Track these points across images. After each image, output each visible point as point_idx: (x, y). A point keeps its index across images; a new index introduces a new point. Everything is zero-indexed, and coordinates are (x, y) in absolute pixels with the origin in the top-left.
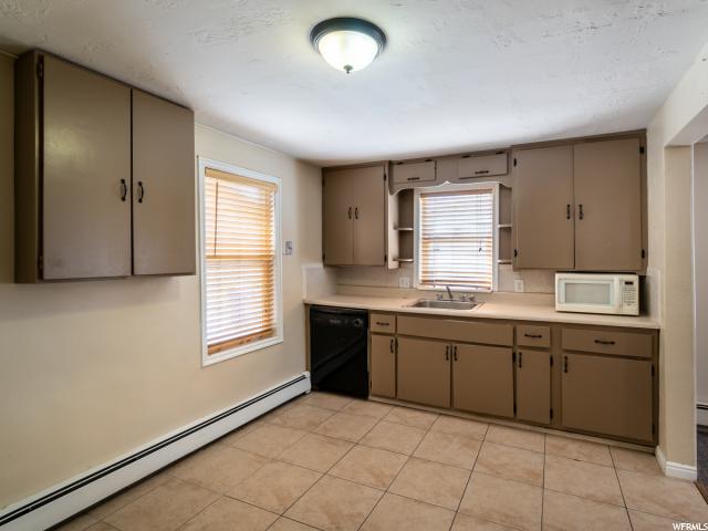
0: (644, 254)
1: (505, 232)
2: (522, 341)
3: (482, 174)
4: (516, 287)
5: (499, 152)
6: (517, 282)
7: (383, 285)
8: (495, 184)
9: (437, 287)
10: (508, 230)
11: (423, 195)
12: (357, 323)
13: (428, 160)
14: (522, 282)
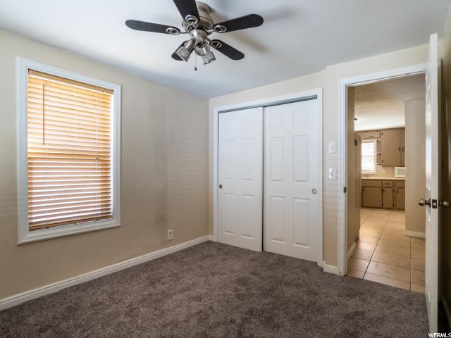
1: (379, 155)
2: (384, 185)
3: (371, 137)
5: (377, 131)
6: (383, 170)
8: (375, 140)
10: (380, 154)
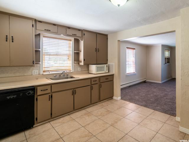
0: (107, 60)
1: (76, 54)
4: (79, 70)
5: (79, 30)
6: (79, 68)
7: (22, 75)
9: (50, 73)
11: (44, 37)
12: (30, 93)
13: (54, 25)
14: (80, 68)
